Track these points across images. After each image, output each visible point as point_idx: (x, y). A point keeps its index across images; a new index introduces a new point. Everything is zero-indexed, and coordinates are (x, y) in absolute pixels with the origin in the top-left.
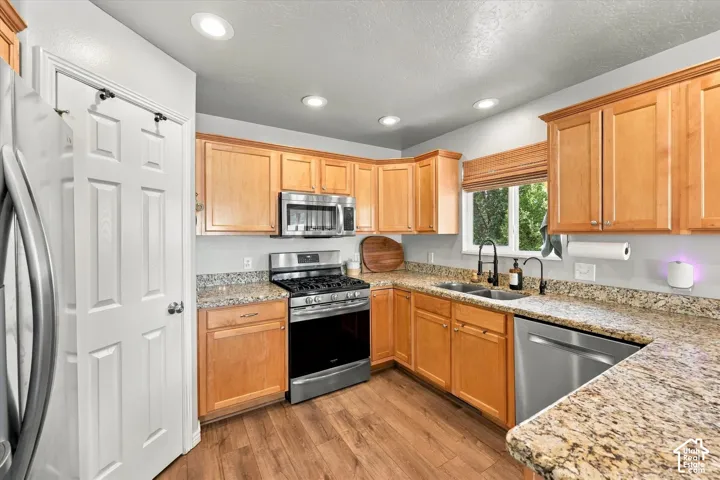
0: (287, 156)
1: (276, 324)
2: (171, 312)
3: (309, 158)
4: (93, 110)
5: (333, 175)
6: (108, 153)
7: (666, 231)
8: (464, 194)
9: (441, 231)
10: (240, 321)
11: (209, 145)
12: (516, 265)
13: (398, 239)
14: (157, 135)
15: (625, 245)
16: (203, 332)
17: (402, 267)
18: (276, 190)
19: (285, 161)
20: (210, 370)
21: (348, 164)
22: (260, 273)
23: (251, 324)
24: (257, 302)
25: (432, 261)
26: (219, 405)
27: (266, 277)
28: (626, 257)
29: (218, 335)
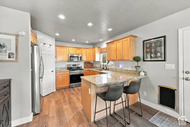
0: (70, 48)
1: (68, 75)
2: (52, 72)
3: (74, 48)
4: (43, 46)
5: (78, 51)
6: (45, 51)
7: (115, 60)
8: (101, 54)
9: (96, 61)
10: (62, 74)
11: (57, 47)
12: (106, 66)
13: (92, 62)
14: (50, 48)
15: (113, 62)
16: (56, 76)
17: (93, 67)
18: (68, 54)
19: (69, 49)
20: (57, 81)
21: (81, 49)
22: (66, 68)
23: (64, 75)
24: (64, 71)
25: (97, 66)
26: (59, 86)
27: (67, 69)
28: (114, 64)
29: (58, 76)
